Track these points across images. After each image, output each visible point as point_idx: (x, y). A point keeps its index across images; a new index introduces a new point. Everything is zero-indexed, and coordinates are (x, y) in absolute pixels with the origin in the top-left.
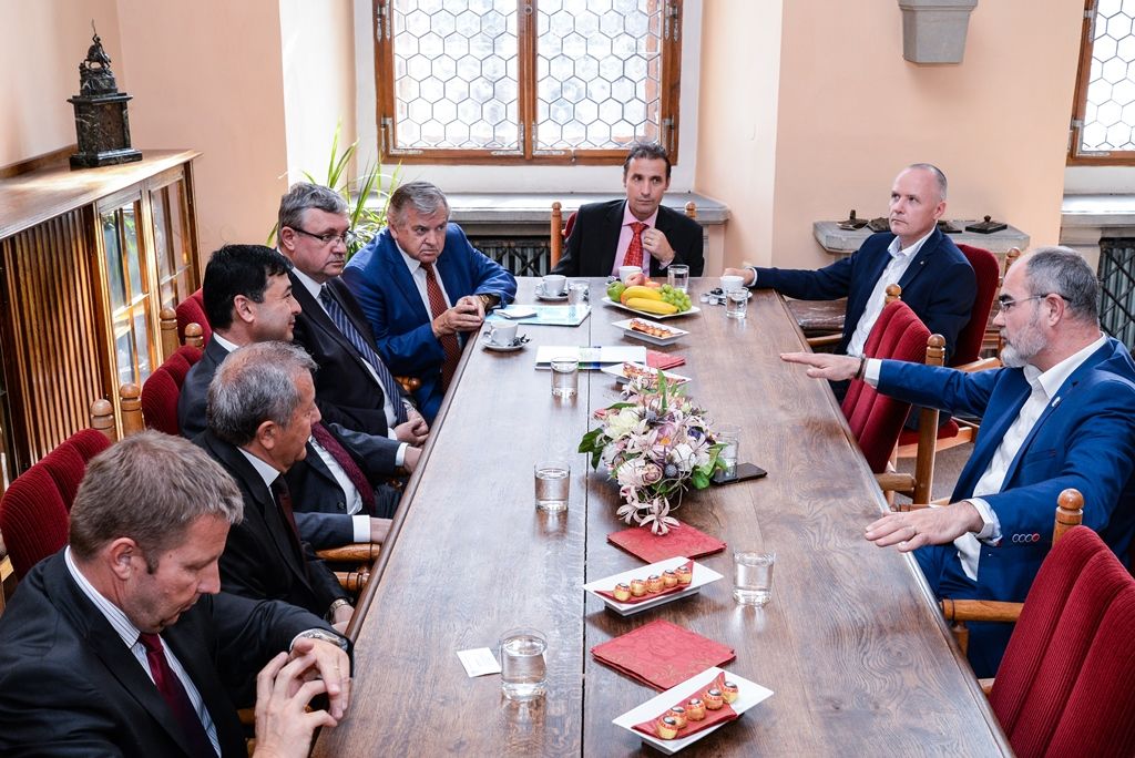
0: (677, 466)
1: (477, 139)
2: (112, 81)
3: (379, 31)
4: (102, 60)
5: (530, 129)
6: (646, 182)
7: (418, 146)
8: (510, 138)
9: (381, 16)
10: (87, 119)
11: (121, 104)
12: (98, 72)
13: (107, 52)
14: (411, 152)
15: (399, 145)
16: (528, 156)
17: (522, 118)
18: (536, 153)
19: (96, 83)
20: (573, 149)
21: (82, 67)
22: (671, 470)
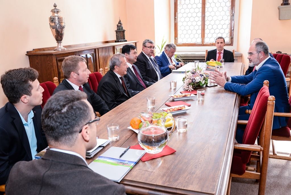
0: (195, 80)
1: (193, 41)
2: (122, 28)
3: (175, 21)
4: (121, 24)
5: (203, 39)
6: (220, 43)
7: (182, 43)
8: (199, 41)
9: (176, 18)
10: (118, 34)
11: (124, 31)
12: (120, 26)
13: (122, 22)
14: (180, 44)
15: (179, 43)
16: (203, 45)
17: (202, 37)
18: (204, 44)
19: (119, 28)
20: (211, 43)
21: (117, 25)
22: (194, 81)
